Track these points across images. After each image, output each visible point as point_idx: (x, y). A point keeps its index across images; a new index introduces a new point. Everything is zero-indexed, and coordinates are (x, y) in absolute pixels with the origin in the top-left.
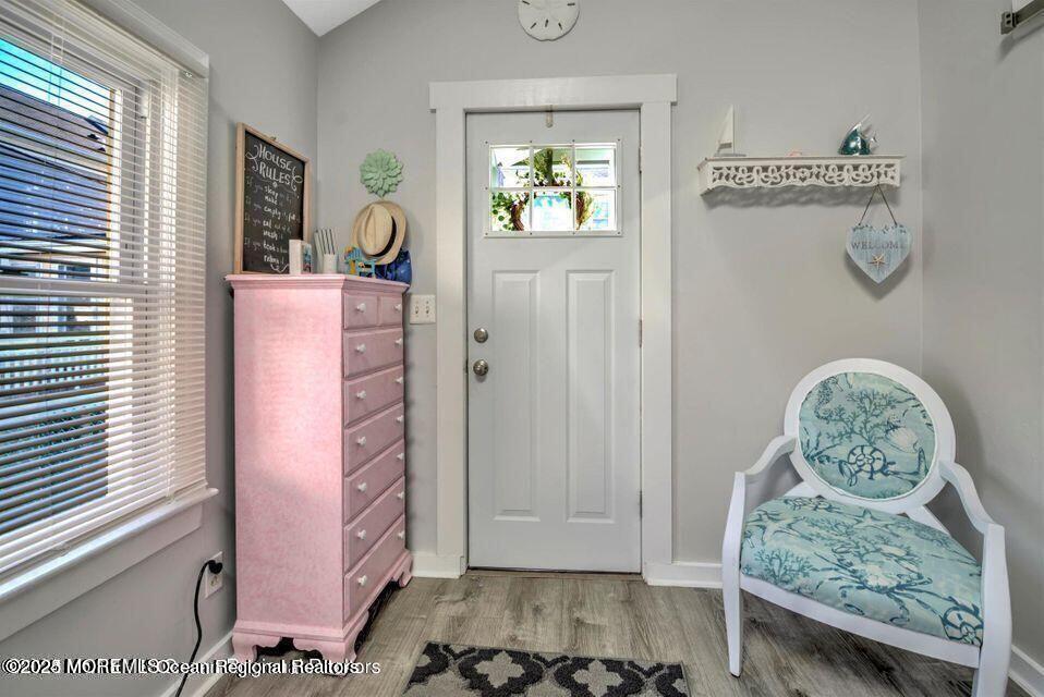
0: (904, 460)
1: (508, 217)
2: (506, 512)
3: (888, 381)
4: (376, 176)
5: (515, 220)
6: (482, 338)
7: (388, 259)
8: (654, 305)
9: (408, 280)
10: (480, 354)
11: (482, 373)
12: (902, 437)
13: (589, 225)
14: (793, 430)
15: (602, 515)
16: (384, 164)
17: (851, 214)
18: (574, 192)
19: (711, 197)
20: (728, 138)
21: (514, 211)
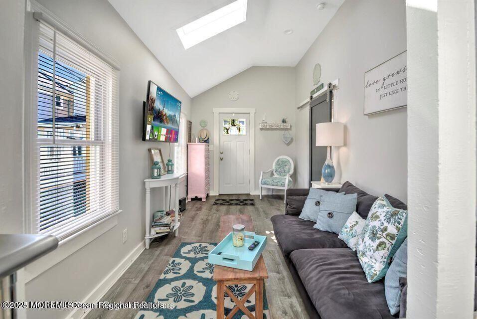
0: (287, 170)
1: (226, 131)
2: (226, 184)
3: (286, 159)
4: (202, 124)
5: (227, 131)
6: (222, 153)
7: (206, 139)
8: (252, 147)
9: (208, 143)
10: (221, 156)
11: (222, 159)
12: (287, 167)
13: (241, 133)
14: (274, 168)
15: (243, 184)
16: (204, 122)
17: (283, 132)
18: (238, 127)
19: (261, 129)
20: (264, 119)
21: (228, 130)
